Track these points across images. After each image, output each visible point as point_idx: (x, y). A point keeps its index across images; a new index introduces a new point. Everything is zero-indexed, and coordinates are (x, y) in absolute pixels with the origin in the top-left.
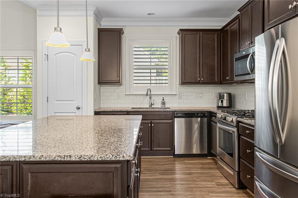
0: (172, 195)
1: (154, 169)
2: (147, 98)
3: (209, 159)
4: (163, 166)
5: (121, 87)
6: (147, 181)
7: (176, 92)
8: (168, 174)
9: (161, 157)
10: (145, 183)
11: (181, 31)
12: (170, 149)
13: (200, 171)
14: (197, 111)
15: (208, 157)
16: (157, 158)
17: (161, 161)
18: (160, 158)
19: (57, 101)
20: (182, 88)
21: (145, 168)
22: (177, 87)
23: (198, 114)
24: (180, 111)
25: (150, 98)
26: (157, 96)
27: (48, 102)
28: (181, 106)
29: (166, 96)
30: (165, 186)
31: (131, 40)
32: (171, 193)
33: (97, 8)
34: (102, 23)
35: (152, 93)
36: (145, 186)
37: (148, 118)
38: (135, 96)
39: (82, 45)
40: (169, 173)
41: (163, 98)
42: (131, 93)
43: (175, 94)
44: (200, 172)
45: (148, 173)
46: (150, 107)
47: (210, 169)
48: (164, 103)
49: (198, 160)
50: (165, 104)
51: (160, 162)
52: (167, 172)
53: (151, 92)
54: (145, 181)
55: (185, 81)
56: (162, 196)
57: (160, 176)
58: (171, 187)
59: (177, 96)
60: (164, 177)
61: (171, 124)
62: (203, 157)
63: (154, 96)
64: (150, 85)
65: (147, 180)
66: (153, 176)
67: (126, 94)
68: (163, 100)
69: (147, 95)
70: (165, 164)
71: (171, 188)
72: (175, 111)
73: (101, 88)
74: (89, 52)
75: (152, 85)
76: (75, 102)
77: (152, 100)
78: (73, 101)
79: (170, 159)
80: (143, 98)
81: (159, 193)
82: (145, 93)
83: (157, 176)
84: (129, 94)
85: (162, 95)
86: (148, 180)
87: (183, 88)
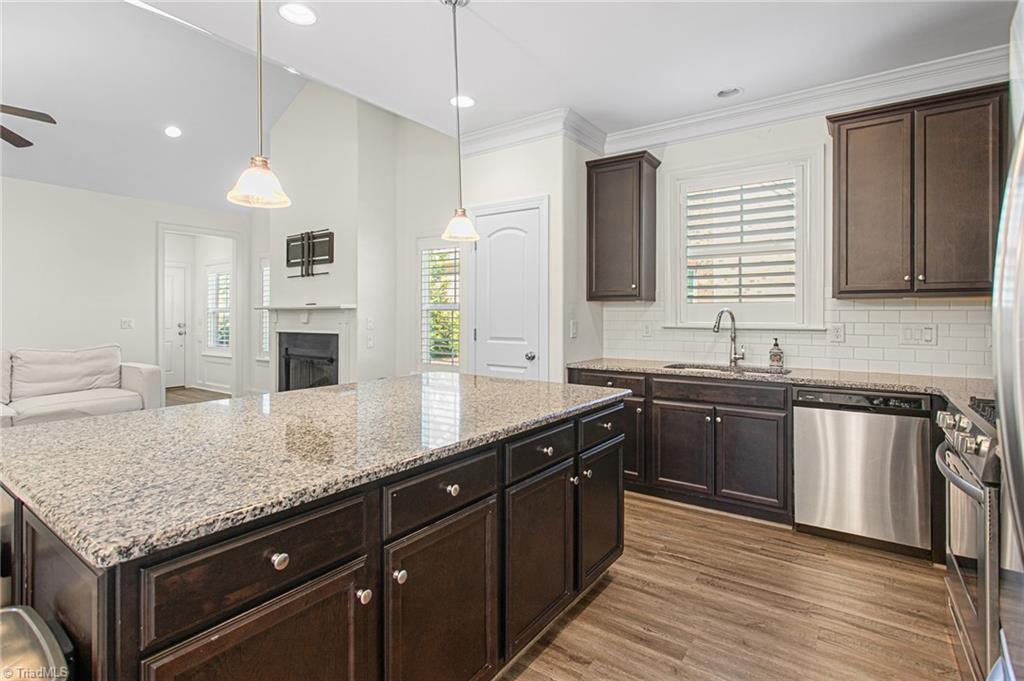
0: (675, 671)
1: (696, 555)
2: (724, 340)
3: (939, 570)
4: (731, 553)
5: (653, 308)
6: (641, 591)
7: (824, 322)
8: (726, 584)
9: (749, 519)
10: (627, 593)
11: (833, 122)
12: (776, 501)
13: (860, 611)
14: (882, 391)
15: (936, 565)
16: (734, 520)
17: (740, 532)
18: (747, 521)
19: (492, 338)
20: (847, 308)
21: (670, 543)
22: (828, 307)
23: (886, 400)
24: (812, 383)
25: (734, 339)
26: (758, 334)
27: (475, 339)
28: (842, 369)
29: (788, 334)
30: (682, 626)
31: (678, 180)
32: (678, 662)
33: (571, 109)
34: (606, 147)
35: (738, 325)
36: (619, 606)
37: (706, 398)
38: (691, 333)
39: (538, 208)
40: (734, 582)
41: (776, 340)
42: (680, 325)
43: (822, 327)
44: (854, 617)
45: (664, 563)
46: (733, 364)
47: (914, 615)
48: (777, 356)
49: (884, 564)
50: (781, 358)
51: (734, 536)
52: (731, 578)
53: (736, 323)
54: (635, 588)
55: (848, 288)
56: (640, 661)
57: (695, 585)
58: (699, 638)
59: (829, 337)
60: (703, 595)
61: (781, 423)
62: (917, 557)
63: (747, 333)
64: (737, 300)
65: (644, 588)
66: (673, 577)
67: (666, 326)
68: (776, 345)
69: (717, 329)
70: (745, 549)
71: (696, 641)
72: (794, 385)
73: (605, 309)
74: (464, 218)
75: (743, 300)
76: (525, 343)
77: (738, 346)
78: (521, 339)
79: (778, 534)
80: (712, 339)
81: (640, 647)
82: (712, 324)
83: (684, 581)
84: (674, 325)
85: (774, 330)
86: (646, 588)
87: (851, 308)
